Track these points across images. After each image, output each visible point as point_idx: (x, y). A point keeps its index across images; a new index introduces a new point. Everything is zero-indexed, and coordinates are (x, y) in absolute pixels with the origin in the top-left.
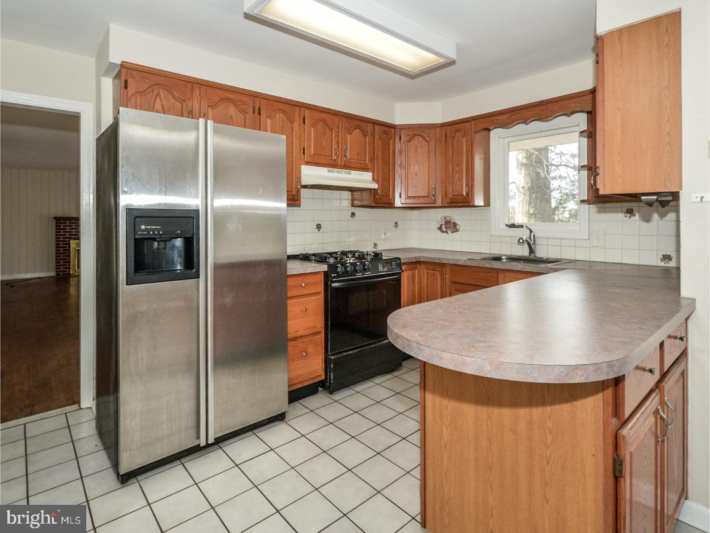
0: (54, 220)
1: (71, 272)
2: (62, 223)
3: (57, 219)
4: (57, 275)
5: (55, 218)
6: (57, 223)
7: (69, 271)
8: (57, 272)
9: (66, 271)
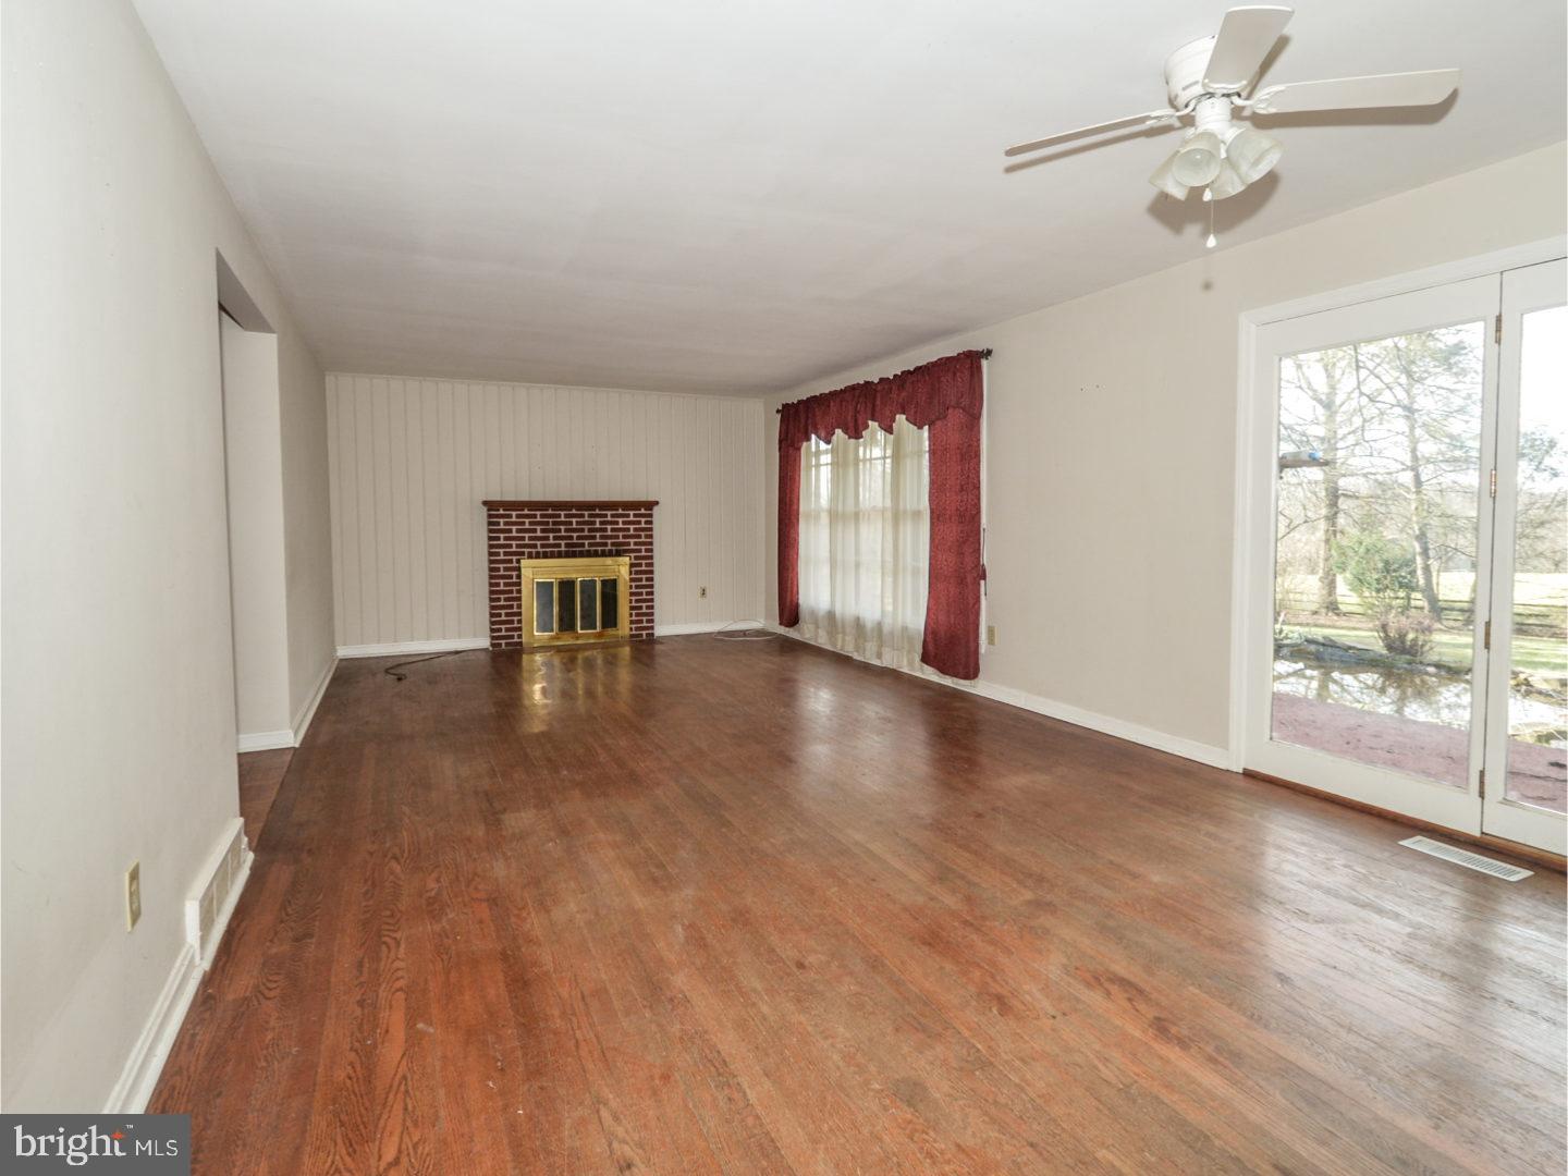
0: (485, 509)
1: (524, 640)
2: (502, 516)
3: (490, 505)
4: (492, 645)
5: (485, 503)
6: (490, 516)
7: (520, 636)
8: (493, 638)
9: (512, 637)
